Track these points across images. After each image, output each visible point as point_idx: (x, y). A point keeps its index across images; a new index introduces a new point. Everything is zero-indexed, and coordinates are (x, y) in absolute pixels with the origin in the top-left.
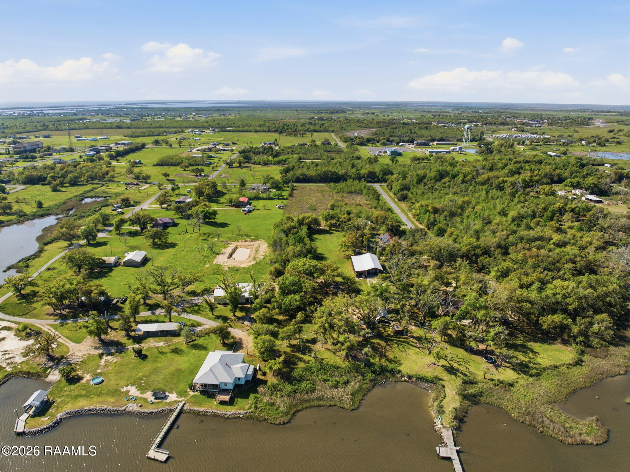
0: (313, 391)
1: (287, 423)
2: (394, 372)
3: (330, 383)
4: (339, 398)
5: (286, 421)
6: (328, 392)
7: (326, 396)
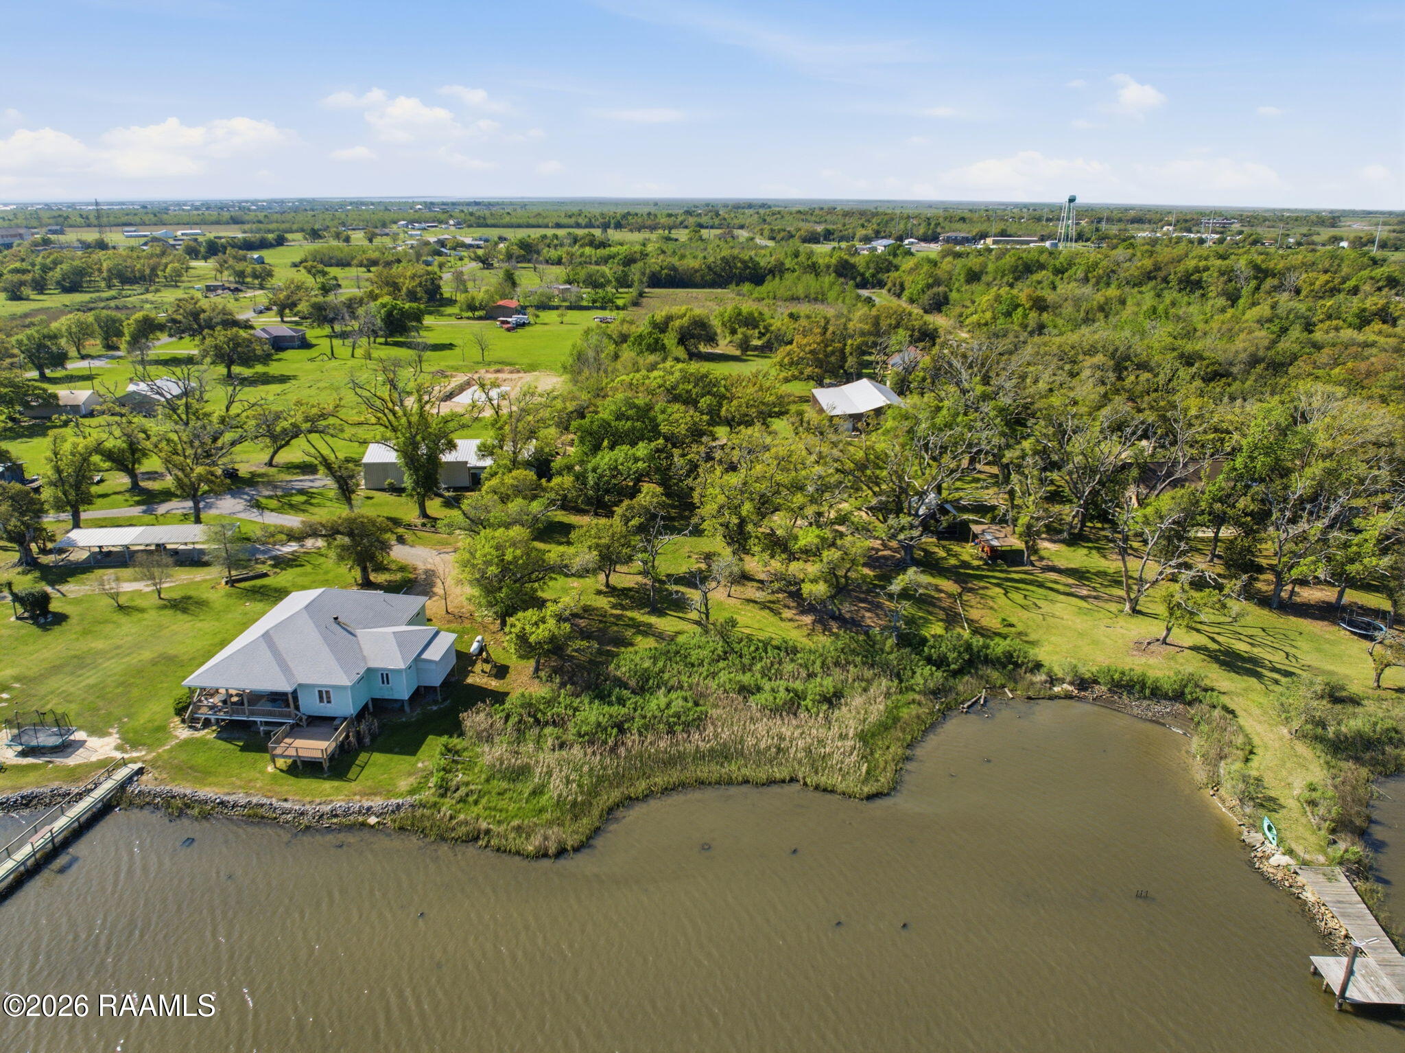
0: (699, 722)
1: (576, 850)
2: (1017, 665)
3: (764, 698)
4: (808, 751)
5: (570, 843)
6: (761, 728)
7: (750, 741)
